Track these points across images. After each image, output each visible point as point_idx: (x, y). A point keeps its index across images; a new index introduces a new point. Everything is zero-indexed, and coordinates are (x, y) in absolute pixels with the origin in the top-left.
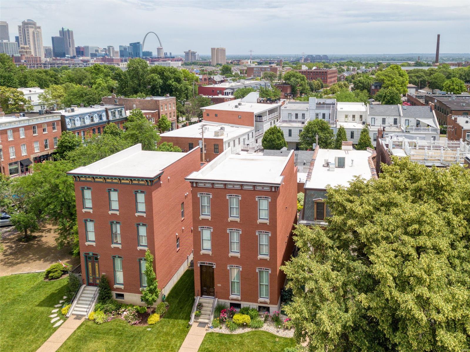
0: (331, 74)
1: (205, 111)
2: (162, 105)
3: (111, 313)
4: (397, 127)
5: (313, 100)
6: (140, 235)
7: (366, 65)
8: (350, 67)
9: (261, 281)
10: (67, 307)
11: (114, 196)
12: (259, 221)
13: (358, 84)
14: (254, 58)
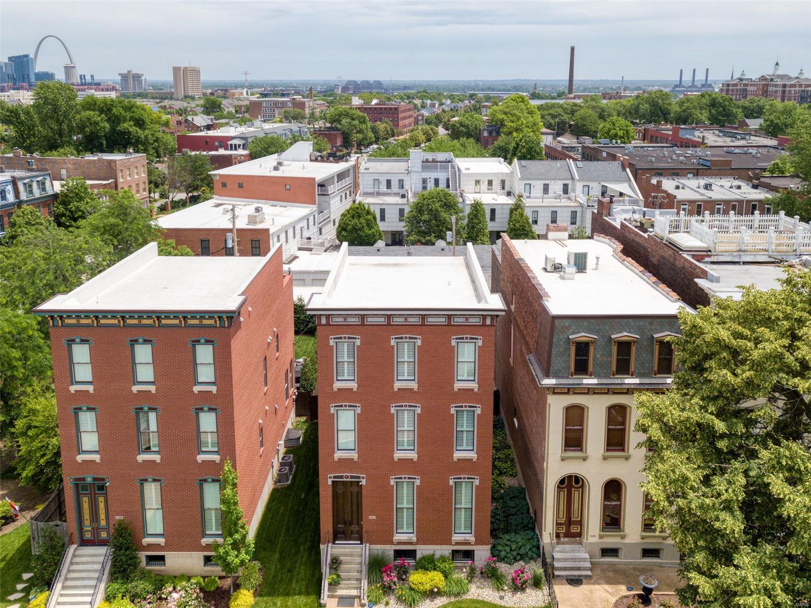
0: (404, 111)
1: (218, 178)
2: (122, 170)
3: (145, 599)
4: (569, 198)
5: (417, 155)
6: (202, 430)
7: (451, 97)
8: (425, 101)
9: (458, 501)
10: (42, 597)
11: (143, 353)
12: (458, 386)
13: (458, 128)
14: (250, 86)
